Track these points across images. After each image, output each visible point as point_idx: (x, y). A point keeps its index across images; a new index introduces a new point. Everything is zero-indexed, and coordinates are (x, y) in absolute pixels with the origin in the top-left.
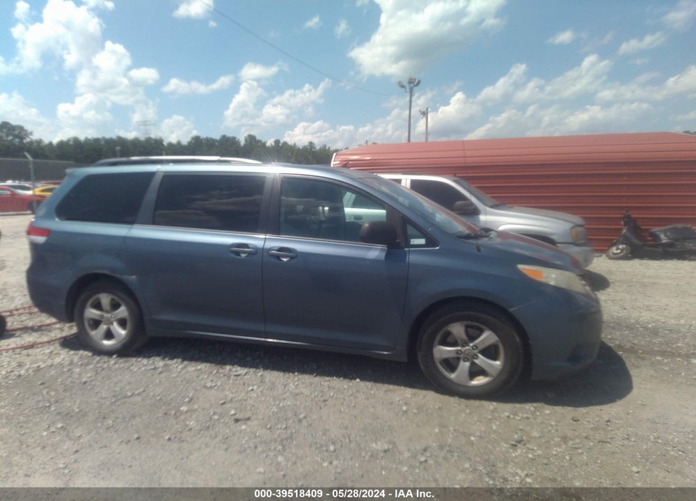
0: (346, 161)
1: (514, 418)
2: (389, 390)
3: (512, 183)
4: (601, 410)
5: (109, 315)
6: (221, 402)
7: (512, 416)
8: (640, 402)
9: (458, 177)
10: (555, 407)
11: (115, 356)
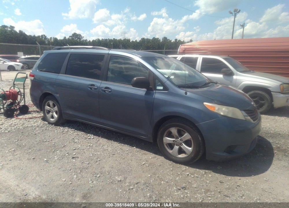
0: (185, 48)
1: (191, 176)
2: (145, 154)
3: (266, 60)
4: (240, 179)
5: (52, 109)
6: (74, 149)
7: (190, 175)
8: (265, 179)
9: (230, 56)
10: (216, 174)
11: (53, 125)
